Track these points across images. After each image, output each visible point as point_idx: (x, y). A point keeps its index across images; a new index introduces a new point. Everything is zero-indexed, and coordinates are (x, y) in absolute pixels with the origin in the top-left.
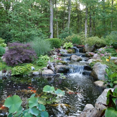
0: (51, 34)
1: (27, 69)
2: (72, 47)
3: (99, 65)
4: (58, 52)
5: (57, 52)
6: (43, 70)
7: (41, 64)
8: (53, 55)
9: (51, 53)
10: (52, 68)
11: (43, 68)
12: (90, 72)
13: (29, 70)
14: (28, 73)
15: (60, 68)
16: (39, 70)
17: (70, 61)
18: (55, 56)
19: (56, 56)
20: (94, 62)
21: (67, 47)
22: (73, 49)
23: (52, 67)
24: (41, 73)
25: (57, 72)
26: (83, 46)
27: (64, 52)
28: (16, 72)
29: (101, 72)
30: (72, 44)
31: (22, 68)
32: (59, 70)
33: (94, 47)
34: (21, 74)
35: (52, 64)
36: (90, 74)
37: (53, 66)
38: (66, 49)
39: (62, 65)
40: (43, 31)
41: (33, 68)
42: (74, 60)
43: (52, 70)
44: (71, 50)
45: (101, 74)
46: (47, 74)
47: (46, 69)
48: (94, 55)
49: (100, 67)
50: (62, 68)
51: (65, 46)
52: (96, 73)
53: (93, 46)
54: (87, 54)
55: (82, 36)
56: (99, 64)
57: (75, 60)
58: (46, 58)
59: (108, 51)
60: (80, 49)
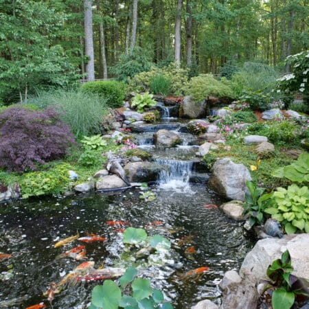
0: (88, 59)
1: (60, 180)
2: (154, 104)
3: (229, 166)
4: (120, 121)
5: (118, 123)
6: (97, 177)
7: (91, 163)
8: (111, 132)
9: (106, 127)
10: (117, 171)
11: (98, 173)
12: (206, 176)
13: (65, 182)
14: (65, 189)
15: (138, 171)
16: (89, 179)
17: (154, 146)
18: (117, 133)
19: (120, 135)
20: (214, 151)
21: (142, 106)
22: (154, 109)
23: (117, 168)
24: (93, 186)
25: (130, 180)
26: (179, 101)
27: (136, 121)
28: (35, 190)
29: (233, 183)
30: (152, 96)
31: (48, 179)
32: (135, 175)
33: (205, 104)
34: (47, 193)
35: (117, 162)
36: (207, 183)
37: (120, 166)
38: (138, 111)
39: (141, 163)
40: (68, 51)
41: (72, 174)
42: (163, 145)
43: (120, 177)
44: (151, 114)
45: (233, 186)
46: (109, 187)
47: (104, 175)
48: (208, 128)
49: (232, 170)
50: (144, 171)
51: (137, 103)
52: (223, 183)
53: (204, 101)
54: (193, 127)
55: (174, 74)
56: (228, 162)
57: (166, 145)
58: (99, 145)
59: (240, 117)
60: (172, 107)
